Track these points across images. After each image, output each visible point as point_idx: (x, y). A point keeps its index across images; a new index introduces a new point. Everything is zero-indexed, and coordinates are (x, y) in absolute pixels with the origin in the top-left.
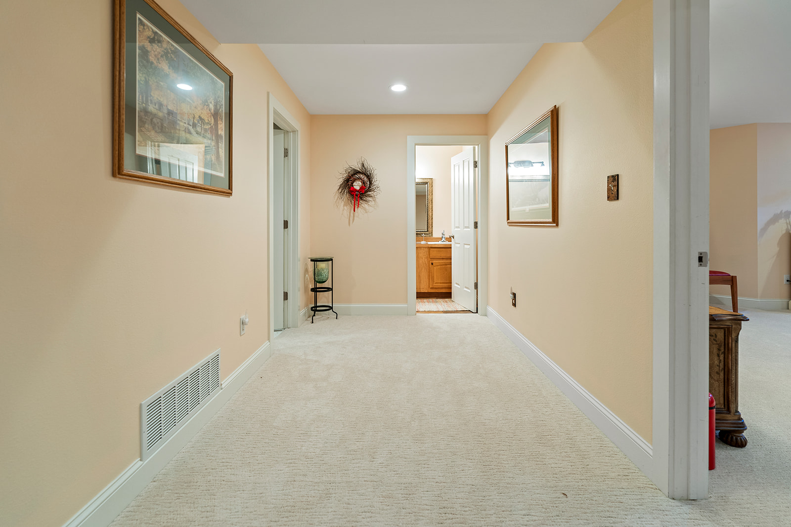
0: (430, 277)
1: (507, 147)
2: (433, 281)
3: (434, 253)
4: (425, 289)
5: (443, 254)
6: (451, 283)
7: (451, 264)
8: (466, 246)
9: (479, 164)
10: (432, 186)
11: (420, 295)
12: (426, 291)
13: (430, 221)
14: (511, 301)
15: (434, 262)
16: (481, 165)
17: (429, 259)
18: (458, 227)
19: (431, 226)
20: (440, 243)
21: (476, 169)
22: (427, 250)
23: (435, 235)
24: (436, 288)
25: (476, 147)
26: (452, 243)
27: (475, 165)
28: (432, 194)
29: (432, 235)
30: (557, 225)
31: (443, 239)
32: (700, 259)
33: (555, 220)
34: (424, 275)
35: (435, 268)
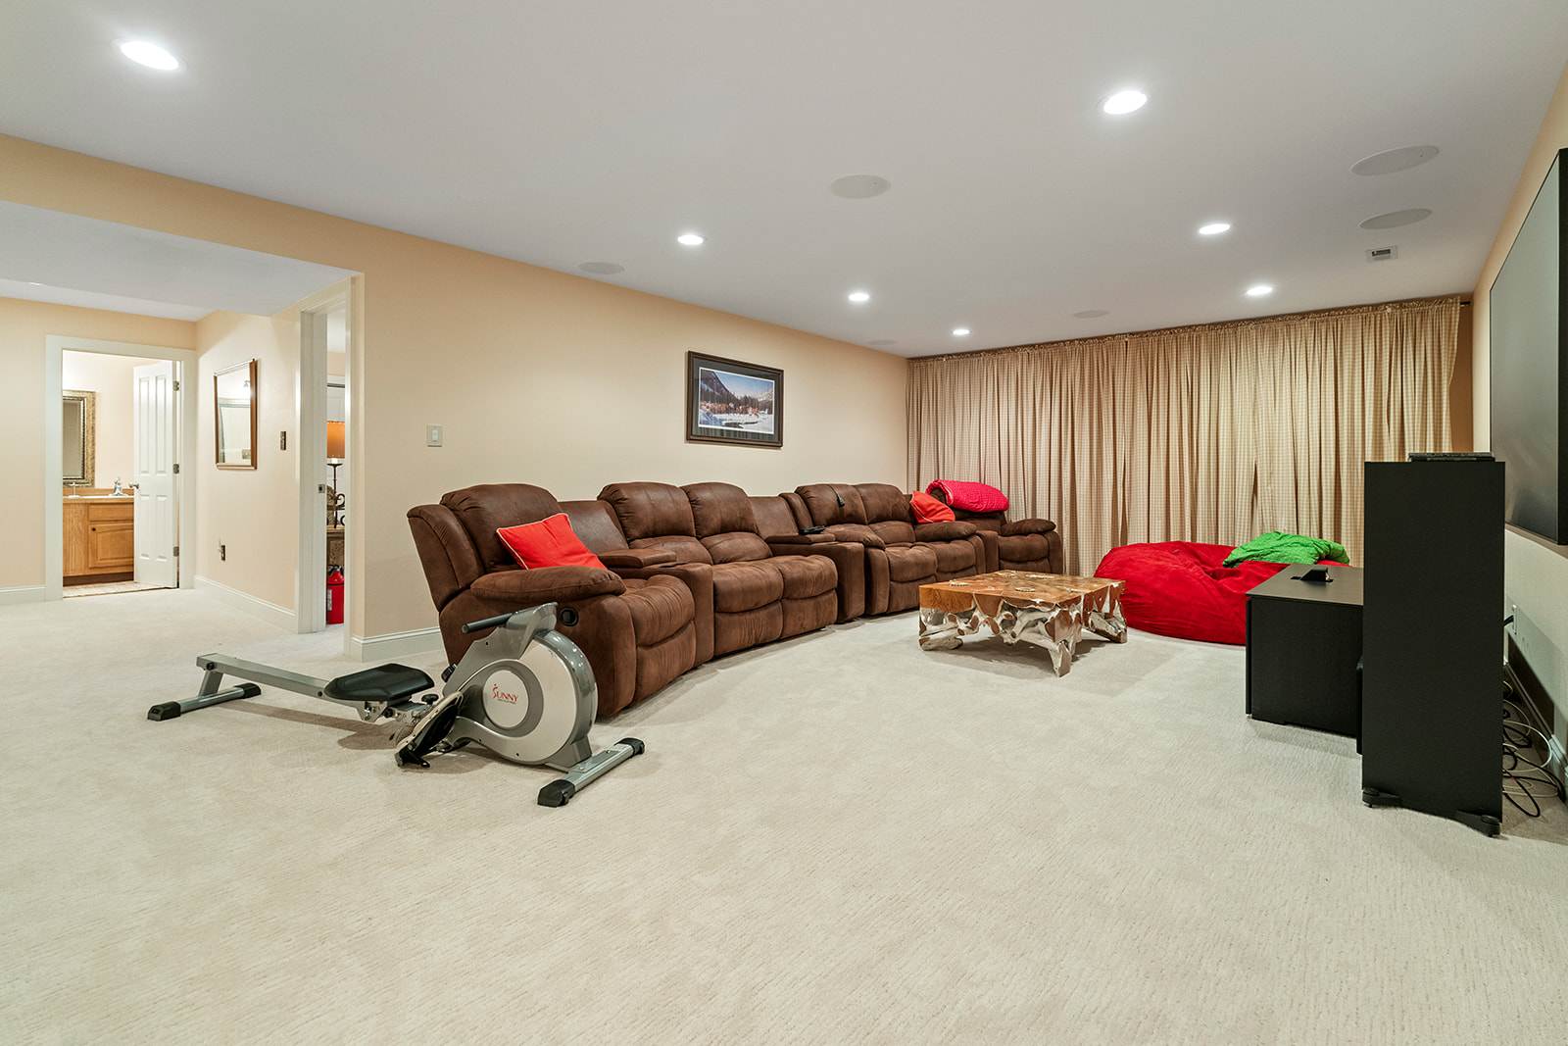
0: (90, 549)
1: (215, 378)
2: (95, 553)
3: (96, 513)
4: (77, 571)
5: (117, 513)
6: (133, 557)
7: (132, 528)
8: (159, 499)
9: (182, 386)
10: (94, 405)
11: (69, 581)
12: (80, 574)
13: (88, 462)
14: (220, 555)
15: (98, 526)
16: (186, 386)
17: (87, 523)
18: (147, 472)
19: (90, 471)
20: (110, 496)
21: (178, 392)
22: (82, 507)
23: (98, 485)
24: (101, 568)
25: (178, 363)
26: (136, 497)
27: (176, 386)
28: (94, 418)
29: (93, 484)
30: (256, 468)
31: (117, 491)
32: (320, 489)
33: (254, 464)
34: (78, 548)
35: (100, 536)
